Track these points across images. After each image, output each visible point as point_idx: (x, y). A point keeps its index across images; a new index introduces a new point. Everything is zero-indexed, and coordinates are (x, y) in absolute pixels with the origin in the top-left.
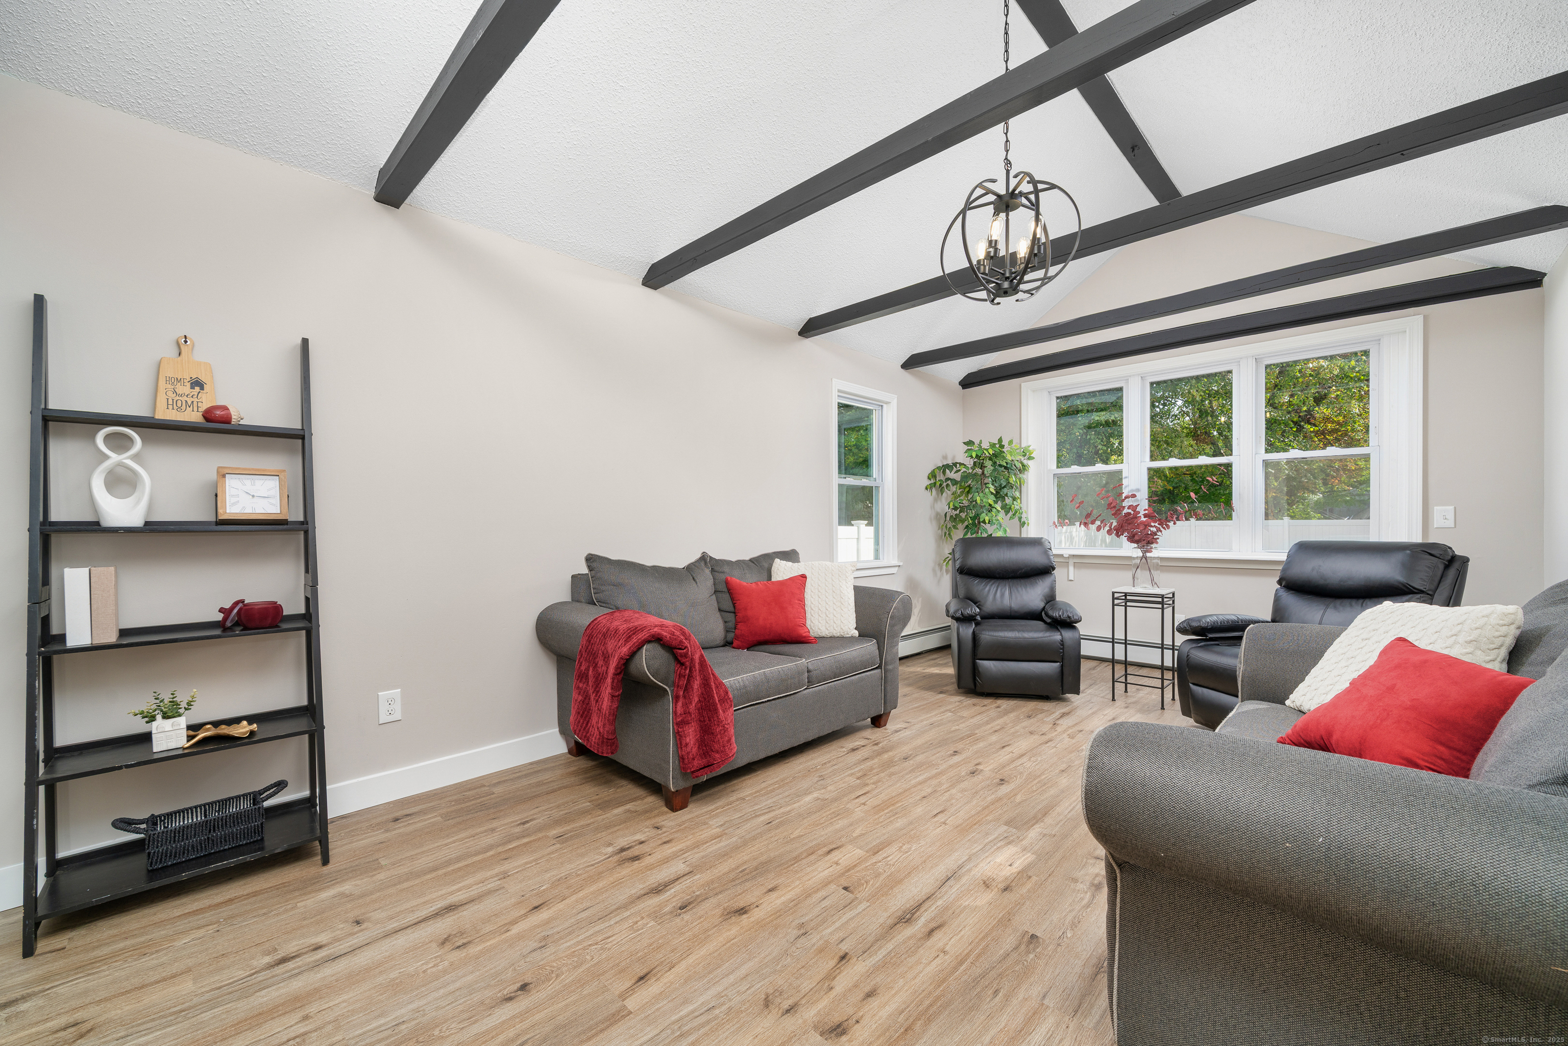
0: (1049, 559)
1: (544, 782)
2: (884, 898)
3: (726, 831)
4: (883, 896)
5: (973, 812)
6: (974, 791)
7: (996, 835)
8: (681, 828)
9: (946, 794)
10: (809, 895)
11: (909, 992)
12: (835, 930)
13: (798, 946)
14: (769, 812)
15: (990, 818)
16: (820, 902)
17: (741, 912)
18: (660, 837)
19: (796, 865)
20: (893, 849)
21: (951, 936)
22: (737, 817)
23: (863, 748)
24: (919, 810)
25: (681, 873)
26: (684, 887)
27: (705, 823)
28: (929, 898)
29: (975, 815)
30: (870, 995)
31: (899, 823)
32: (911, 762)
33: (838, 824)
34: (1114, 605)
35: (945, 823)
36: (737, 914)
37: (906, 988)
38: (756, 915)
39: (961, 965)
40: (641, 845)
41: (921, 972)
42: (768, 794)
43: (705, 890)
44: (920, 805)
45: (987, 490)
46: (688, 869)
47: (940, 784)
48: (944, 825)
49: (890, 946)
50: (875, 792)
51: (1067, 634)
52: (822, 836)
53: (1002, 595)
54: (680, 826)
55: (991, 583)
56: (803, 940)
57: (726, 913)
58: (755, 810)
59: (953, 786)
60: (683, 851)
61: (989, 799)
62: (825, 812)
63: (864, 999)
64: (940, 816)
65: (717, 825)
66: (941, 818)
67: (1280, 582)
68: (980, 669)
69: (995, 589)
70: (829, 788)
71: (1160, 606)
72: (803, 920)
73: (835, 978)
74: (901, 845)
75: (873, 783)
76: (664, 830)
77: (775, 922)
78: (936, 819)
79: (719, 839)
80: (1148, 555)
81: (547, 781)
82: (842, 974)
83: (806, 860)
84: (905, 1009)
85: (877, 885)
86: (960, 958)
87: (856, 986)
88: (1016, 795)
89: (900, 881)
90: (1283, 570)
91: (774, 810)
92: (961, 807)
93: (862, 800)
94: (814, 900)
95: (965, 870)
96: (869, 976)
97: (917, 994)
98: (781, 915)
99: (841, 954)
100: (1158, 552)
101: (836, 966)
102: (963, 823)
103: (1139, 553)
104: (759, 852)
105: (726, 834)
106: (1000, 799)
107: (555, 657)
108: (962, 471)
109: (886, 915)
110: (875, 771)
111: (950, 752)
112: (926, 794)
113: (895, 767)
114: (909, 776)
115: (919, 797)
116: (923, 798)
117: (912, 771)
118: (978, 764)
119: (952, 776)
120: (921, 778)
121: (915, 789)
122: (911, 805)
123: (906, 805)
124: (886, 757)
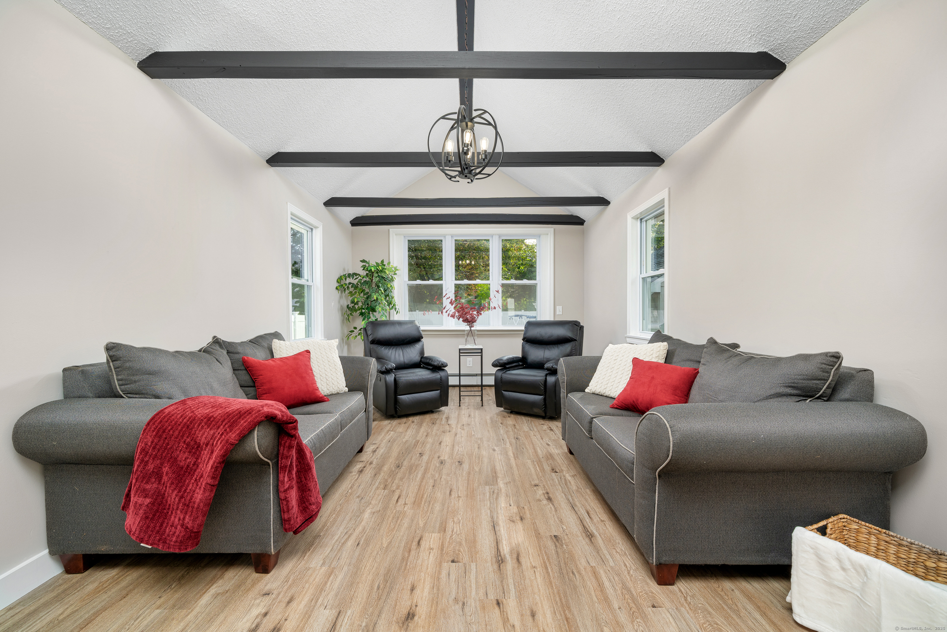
0: (420, 333)
1: (61, 618)
2: (478, 555)
3: (332, 566)
4: (476, 554)
5: (465, 485)
6: (453, 473)
7: (488, 493)
8: (290, 582)
9: (442, 481)
10: (438, 579)
11: (546, 599)
12: (476, 591)
13: (469, 614)
14: (349, 536)
15: (476, 485)
16: (449, 579)
17: (410, 616)
18: (278, 600)
19: (409, 564)
20: (451, 524)
21: (528, 557)
22: (328, 552)
23: (365, 469)
24: (439, 495)
25: (332, 617)
26: (347, 626)
27: (308, 569)
28: (497, 543)
29: (468, 486)
30: (533, 615)
32: (403, 467)
33: (404, 523)
34: (460, 356)
36: (409, 620)
37: (542, 598)
38: (422, 611)
39: (548, 570)
40: (268, 617)
41: (538, 585)
42: (334, 524)
43: (367, 618)
44: (436, 492)
45: (380, 291)
46: (334, 612)
47: (433, 476)
48: (460, 498)
49: (511, 581)
50: (404, 493)
51: (442, 374)
52: (403, 536)
53: (399, 355)
54: (287, 581)
55: (392, 349)
56: (467, 609)
57: (401, 625)
58: (337, 540)
59: (440, 474)
60: (315, 599)
61: (464, 475)
62: (388, 519)
63: (534, 620)
65: (319, 565)
66: (454, 495)
67: (523, 340)
68: (400, 401)
69: (395, 352)
70: (373, 502)
71: (480, 354)
72: (453, 596)
73: (508, 619)
74: (452, 520)
75: (397, 488)
76: (275, 592)
77: (439, 609)
78: (453, 497)
79: (333, 574)
80: (472, 329)
81: (65, 615)
82: (509, 613)
83: (411, 557)
84: (554, 610)
85: (466, 550)
86: (543, 566)
87: (522, 615)
88: (473, 468)
89: (475, 541)
90: (525, 334)
91: (351, 534)
92: (457, 484)
93: (401, 501)
94: (445, 580)
95: (495, 518)
96: (521, 605)
97: (549, 598)
98: (437, 602)
99: (495, 602)
100: (477, 327)
101: (501, 611)
102: (467, 493)
103: (468, 328)
104: (374, 569)
105: (334, 568)
106: (469, 473)
107: (38, 466)
108: (359, 279)
109: (489, 564)
110: (389, 480)
111: (418, 455)
112: (432, 484)
113: (398, 474)
114: (412, 477)
115: (431, 488)
116: (433, 486)
117: (410, 473)
118: (439, 457)
119: (434, 468)
120: (420, 475)
121: (424, 484)
122: (432, 494)
123: (429, 494)
124: (385, 469)
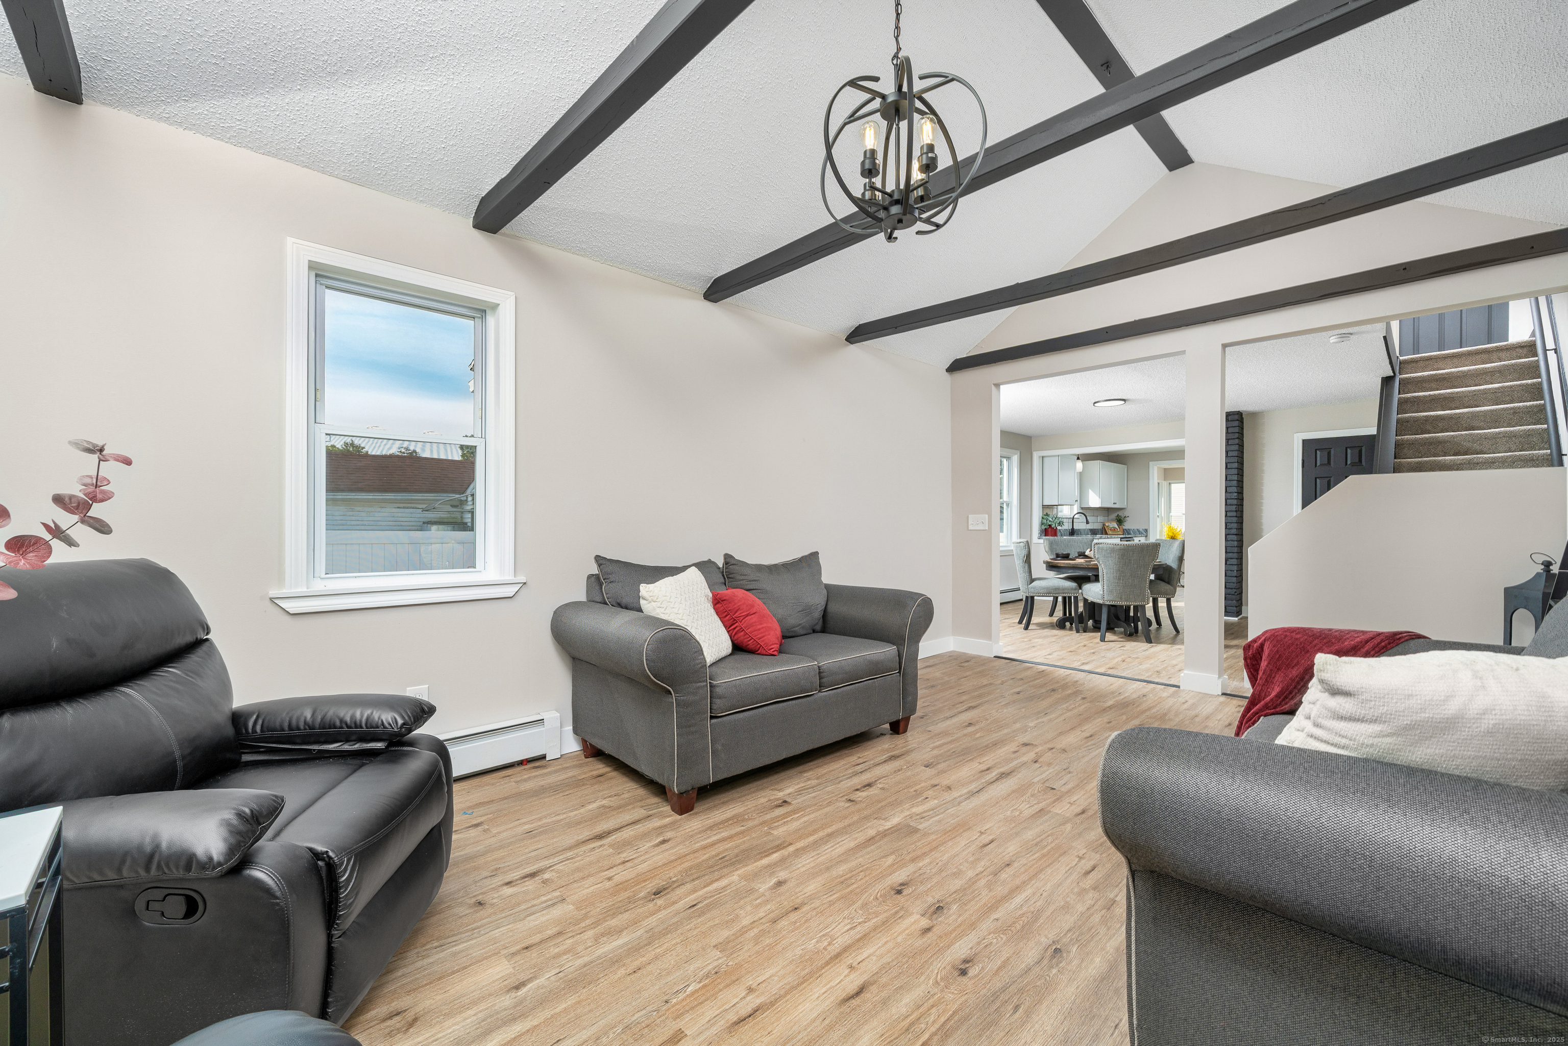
5: (950, 843)
6: (944, 874)
7: (932, 820)
9: (981, 869)
15: (933, 837)
20: (1028, 812)
24: (1012, 848)
28: (990, 784)
29: (948, 841)
31: (1029, 835)
35: (982, 833)
44: (1011, 854)
47: (989, 886)
48: (982, 831)
59: (973, 882)
61: (927, 860)
64: (987, 840)
66: (986, 839)
78: (991, 838)
88: (893, 865)
89: (1014, 791)
92: (963, 850)
95: (963, 797)
102: (962, 833)
106: (913, 860)
109: (1019, 776)
110: (1096, 918)
111: (972, 972)
112: (1008, 869)
113: (1067, 928)
114: (1039, 903)
115: (1016, 865)
116: (1008, 865)
117: (1037, 915)
118: (928, 930)
119: (973, 903)
120: (1019, 899)
121: (1024, 877)
122: (1024, 854)
123: (1028, 855)
124: (1097, 960)
